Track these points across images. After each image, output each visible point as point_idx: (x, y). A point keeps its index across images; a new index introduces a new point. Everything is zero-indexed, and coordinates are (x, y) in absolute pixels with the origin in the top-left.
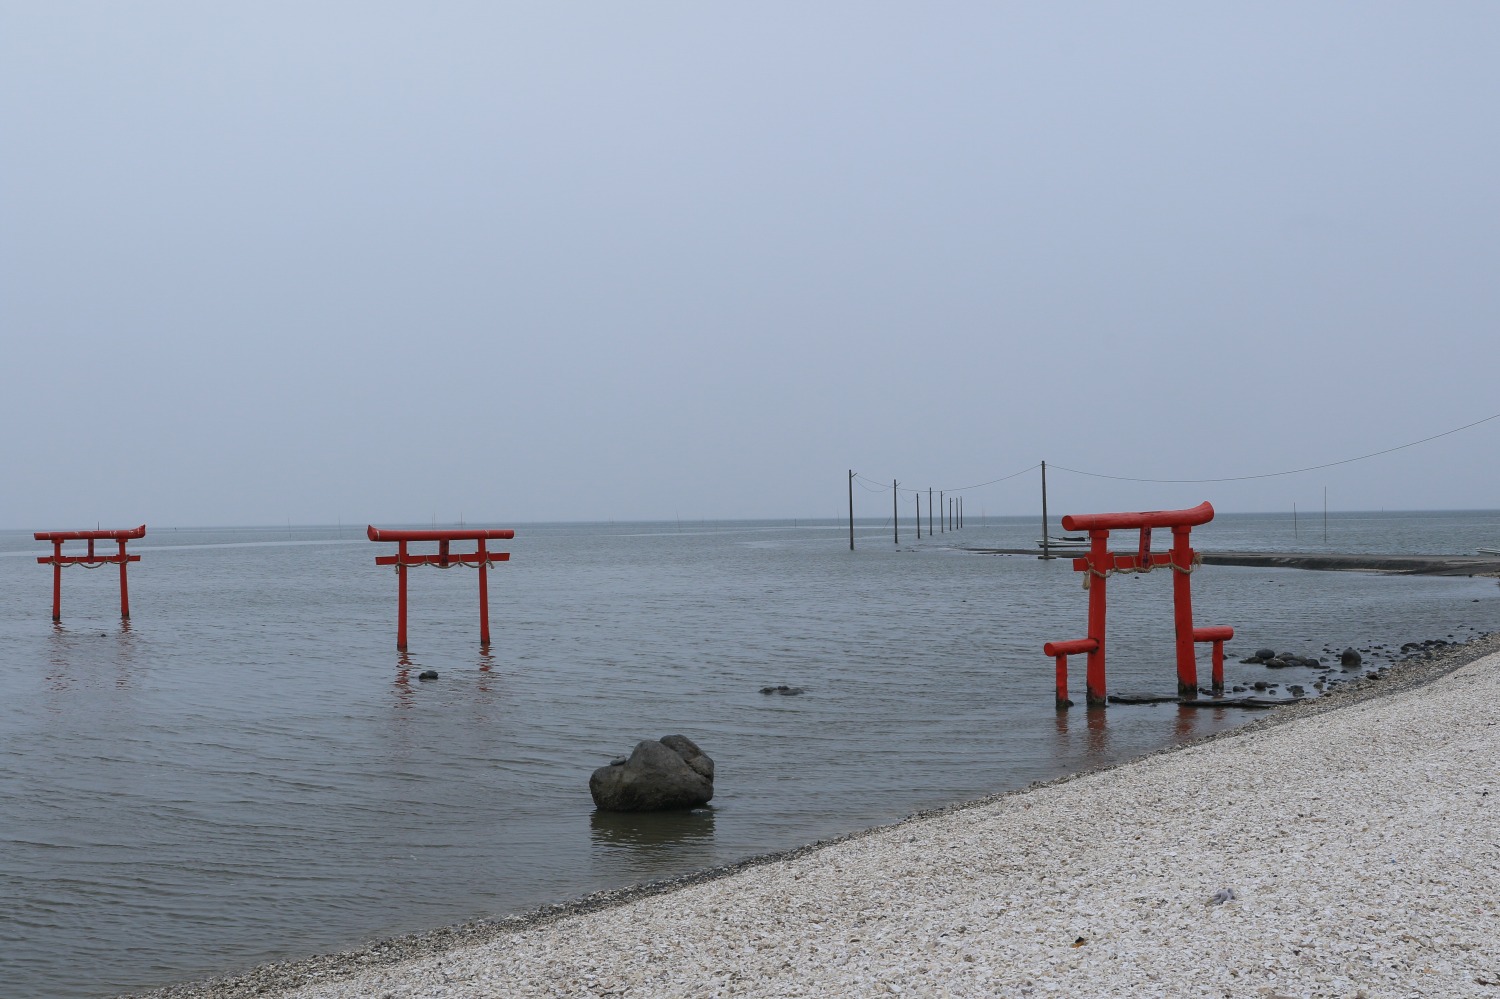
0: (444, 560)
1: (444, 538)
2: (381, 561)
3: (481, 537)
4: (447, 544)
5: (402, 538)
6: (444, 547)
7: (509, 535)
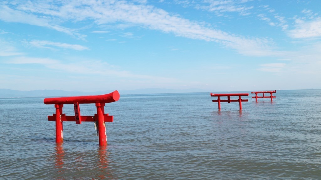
0: (229, 101)
1: (229, 96)
2: (213, 101)
3: (240, 95)
5: (219, 96)
6: (229, 98)
7: (247, 95)
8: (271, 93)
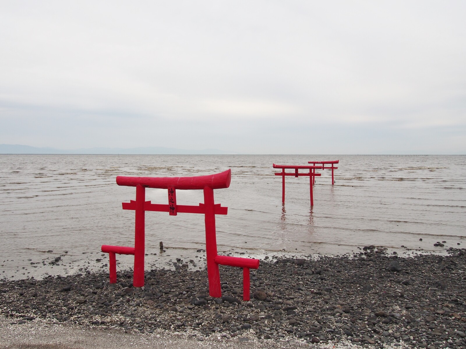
0: (297, 175)
1: (296, 168)
2: (277, 174)
3: (310, 168)
4: (298, 170)
5: (284, 168)
6: (297, 171)
8: (332, 163)
